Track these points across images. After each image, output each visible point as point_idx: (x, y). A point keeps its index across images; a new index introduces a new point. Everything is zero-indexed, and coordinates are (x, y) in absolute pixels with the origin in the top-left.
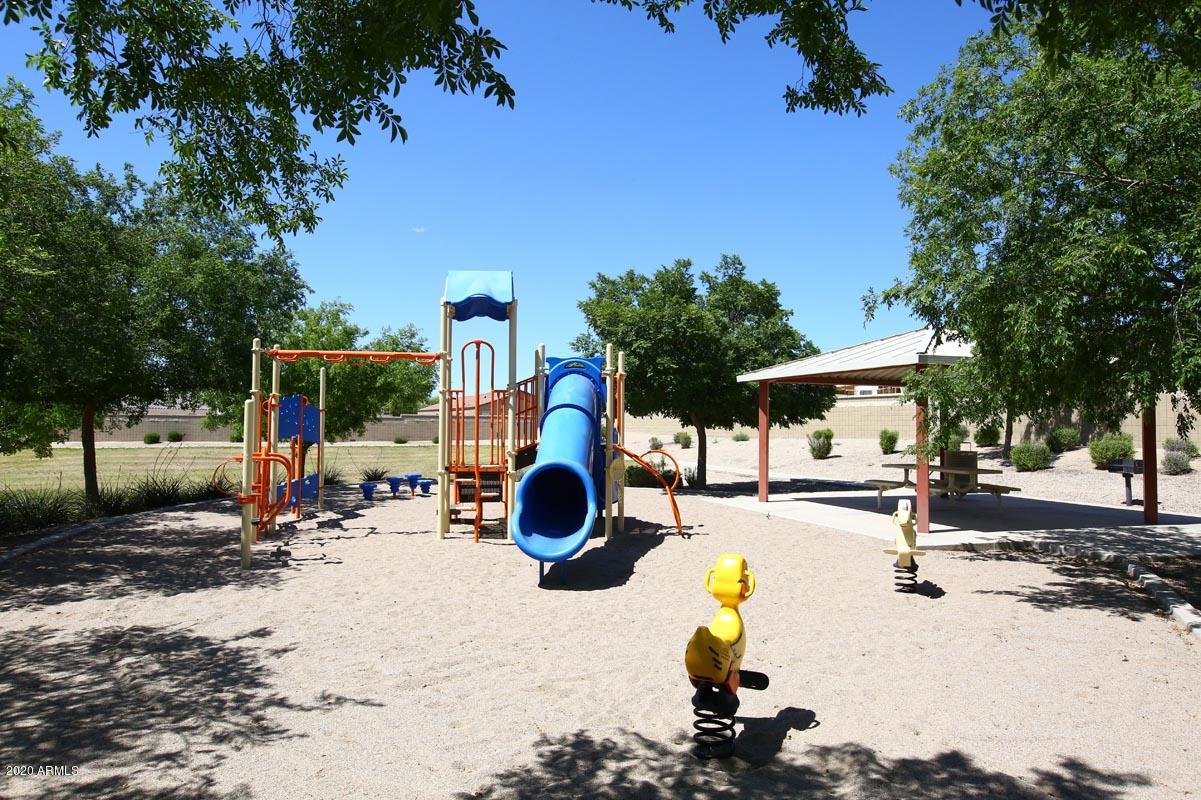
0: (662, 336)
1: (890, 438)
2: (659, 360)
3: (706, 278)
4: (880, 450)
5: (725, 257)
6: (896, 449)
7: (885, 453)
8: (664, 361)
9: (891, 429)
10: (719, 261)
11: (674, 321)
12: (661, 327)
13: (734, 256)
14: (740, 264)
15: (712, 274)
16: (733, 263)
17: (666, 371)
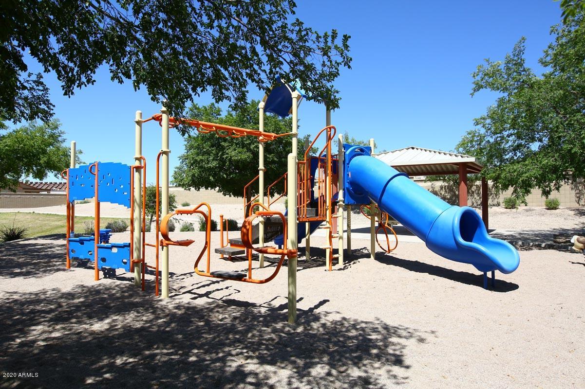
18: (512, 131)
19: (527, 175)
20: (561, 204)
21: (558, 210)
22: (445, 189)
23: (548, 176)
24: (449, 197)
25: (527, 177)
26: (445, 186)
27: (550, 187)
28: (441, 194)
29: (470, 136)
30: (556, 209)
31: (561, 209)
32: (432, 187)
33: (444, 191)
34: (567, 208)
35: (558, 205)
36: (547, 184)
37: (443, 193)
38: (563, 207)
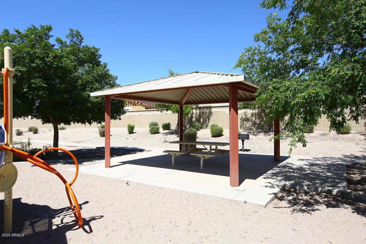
0: (34, 65)
1: (132, 127)
2: (32, 81)
3: (59, 41)
4: (128, 132)
5: (72, 30)
6: (134, 132)
7: (130, 133)
8: (37, 82)
9: (132, 124)
10: (68, 32)
11: (43, 57)
12: (34, 59)
13: (78, 31)
14: (81, 36)
15: (64, 39)
16: (76, 35)
17: (38, 88)
18: (296, 46)
19: (303, 94)
20: (353, 129)
21: (349, 134)
22: (255, 115)
23: (340, 99)
24: (258, 122)
25: (304, 98)
26: (255, 114)
27: (343, 115)
28: (252, 120)
29: (250, 53)
30: (348, 134)
31: (353, 134)
32: (245, 115)
33: (254, 117)
34: (358, 133)
35: (350, 130)
36: (339, 110)
37: (254, 119)
38: (355, 132)
